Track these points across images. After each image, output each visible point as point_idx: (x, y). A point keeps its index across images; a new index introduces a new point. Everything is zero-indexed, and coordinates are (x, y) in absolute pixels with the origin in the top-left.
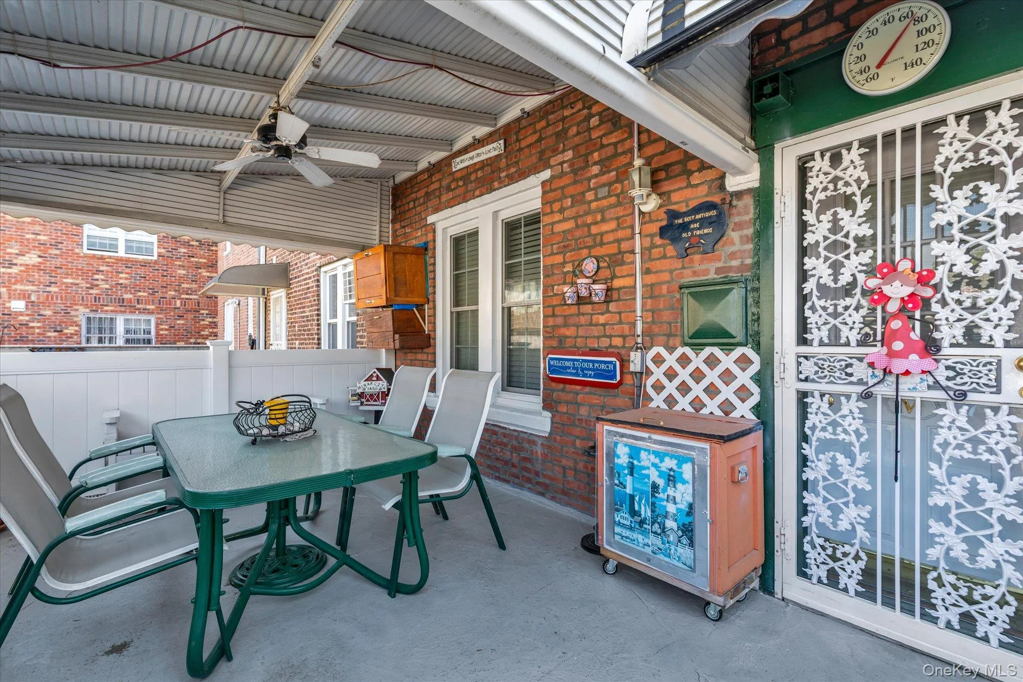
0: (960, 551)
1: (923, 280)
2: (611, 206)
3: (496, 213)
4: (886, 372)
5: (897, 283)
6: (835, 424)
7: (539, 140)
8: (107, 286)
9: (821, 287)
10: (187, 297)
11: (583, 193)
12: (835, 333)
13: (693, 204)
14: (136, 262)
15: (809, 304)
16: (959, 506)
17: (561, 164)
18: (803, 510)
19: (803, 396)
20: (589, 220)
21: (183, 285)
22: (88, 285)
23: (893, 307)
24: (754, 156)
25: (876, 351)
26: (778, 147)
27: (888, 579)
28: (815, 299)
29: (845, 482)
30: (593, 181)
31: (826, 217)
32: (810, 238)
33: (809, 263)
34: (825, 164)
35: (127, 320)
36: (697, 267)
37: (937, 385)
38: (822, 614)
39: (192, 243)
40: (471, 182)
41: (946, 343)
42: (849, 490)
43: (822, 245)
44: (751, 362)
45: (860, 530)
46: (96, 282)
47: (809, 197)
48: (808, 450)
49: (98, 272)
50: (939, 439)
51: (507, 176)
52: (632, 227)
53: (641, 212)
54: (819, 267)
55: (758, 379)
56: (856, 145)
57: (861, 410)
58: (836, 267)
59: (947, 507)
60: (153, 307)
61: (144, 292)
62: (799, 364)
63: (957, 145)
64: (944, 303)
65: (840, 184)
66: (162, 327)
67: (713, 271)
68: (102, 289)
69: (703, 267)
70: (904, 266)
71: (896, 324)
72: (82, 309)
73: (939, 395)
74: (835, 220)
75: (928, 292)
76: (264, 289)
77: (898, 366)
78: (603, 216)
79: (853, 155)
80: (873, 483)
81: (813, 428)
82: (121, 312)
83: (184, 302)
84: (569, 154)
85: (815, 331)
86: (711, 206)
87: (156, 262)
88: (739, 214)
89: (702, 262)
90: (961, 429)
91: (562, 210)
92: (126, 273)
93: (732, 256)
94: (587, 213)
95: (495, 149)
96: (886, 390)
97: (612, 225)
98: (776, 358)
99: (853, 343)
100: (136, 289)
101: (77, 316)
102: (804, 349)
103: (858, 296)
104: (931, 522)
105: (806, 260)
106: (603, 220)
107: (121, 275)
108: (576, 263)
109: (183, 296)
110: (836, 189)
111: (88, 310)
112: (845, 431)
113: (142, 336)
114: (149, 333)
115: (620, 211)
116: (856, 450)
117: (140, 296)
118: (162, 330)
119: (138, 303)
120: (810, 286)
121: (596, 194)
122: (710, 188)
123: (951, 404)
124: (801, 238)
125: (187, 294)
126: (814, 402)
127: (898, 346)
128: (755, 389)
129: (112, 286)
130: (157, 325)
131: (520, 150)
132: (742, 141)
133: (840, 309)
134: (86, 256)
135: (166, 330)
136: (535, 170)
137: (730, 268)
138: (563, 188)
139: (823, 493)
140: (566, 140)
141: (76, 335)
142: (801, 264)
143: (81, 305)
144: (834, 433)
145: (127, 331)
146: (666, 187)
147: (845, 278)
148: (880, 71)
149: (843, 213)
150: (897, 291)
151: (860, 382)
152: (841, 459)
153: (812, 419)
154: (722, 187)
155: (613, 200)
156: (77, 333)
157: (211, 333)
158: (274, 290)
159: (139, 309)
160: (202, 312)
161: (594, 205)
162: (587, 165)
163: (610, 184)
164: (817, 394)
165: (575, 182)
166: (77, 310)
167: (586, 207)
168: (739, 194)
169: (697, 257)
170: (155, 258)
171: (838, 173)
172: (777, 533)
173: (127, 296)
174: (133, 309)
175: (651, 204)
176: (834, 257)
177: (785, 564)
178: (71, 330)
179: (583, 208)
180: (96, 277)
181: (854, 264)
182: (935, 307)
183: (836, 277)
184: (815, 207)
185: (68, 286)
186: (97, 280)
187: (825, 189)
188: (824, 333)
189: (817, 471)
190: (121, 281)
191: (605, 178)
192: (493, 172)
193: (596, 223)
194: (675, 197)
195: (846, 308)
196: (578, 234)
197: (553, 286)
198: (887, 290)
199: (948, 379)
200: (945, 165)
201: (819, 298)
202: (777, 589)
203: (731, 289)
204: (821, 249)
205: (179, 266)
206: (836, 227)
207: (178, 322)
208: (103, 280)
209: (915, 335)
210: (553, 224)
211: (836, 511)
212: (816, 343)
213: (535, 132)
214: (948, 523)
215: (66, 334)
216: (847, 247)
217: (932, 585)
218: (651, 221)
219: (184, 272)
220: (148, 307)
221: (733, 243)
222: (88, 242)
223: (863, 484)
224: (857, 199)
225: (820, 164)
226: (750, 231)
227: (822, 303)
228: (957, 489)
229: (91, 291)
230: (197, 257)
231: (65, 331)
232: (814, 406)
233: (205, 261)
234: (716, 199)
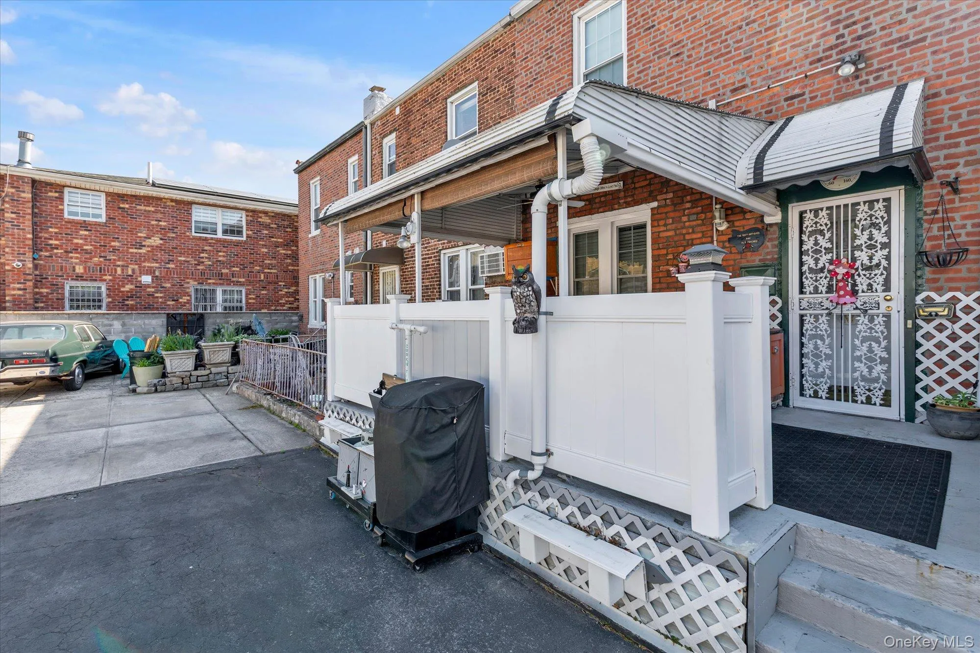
0: (865, 372)
1: (851, 267)
2: (698, 225)
3: (612, 223)
4: (837, 304)
5: (841, 268)
6: (816, 327)
7: (650, 184)
8: (210, 263)
9: (810, 269)
10: (269, 271)
11: (680, 217)
12: (816, 288)
13: (747, 228)
14: (231, 242)
15: (804, 276)
16: (865, 354)
17: (665, 200)
18: (802, 366)
19: (802, 316)
20: (684, 231)
21: (266, 262)
22: (196, 262)
23: (840, 277)
24: (779, 209)
25: (834, 295)
26: (790, 206)
27: (839, 391)
28: (807, 274)
29: (821, 352)
30: (686, 211)
31: (812, 239)
32: (805, 248)
33: (805, 258)
34: (812, 216)
35: (224, 292)
36: (749, 258)
37: (857, 308)
38: (811, 410)
39: (272, 226)
40: (596, 203)
41: (860, 291)
42: (823, 355)
43: (810, 251)
44: (777, 303)
45: (827, 370)
46: (201, 260)
47: (804, 229)
48: (804, 340)
49: (203, 251)
50: (858, 329)
51: (624, 202)
52: (712, 237)
53: (717, 230)
54: (809, 260)
55: (780, 310)
56: (825, 209)
57: (827, 320)
58: (817, 260)
59: (861, 356)
60: (244, 280)
61: (237, 267)
62: (800, 302)
63: (864, 214)
64: (859, 275)
65: (818, 225)
66: (250, 296)
67: (757, 260)
68: (206, 265)
69: (753, 258)
70: (844, 261)
71: (841, 284)
72: (192, 282)
73: (858, 312)
74: (816, 240)
75: (853, 271)
76: (371, 265)
77: (842, 301)
78: (693, 230)
79: (824, 213)
80: (832, 350)
81: (807, 330)
82: (220, 284)
83: (267, 275)
84: (671, 195)
85: (807, 288)
86: (756, 230)
87: (245, 243)
88: (771, 234)
89: (752, 255)
90: (866, 324)
91: (665, 225)
92: (224, 252)
93: (768, 254)
94: (682, 228)
95: (616, 186)
96: (837, 311)
97: (700, 235)
98: (790, 300)
99: (824, 292)
100: (230, 264)
101: (189, 288)
102: (802, 296)
103: (826, 273)
104: (855, 363)
105: (803, 257)
106: (693, 232)
107: (220, 254)
108: (676, 254)
109: (266, 271)
110: (816, 227)
111: (196, 283)
112: (821, 330)
113: (235, 304)
114: (241, 302)
115: (704, 228)
116: (826, 337)
117: (234, 271)
118: (250, 299)
119: (233, 277)
120: (805, 268)
121: (689, 219)
122: (756, 220)
123: (862, 315)
124: (801, 247)
125: (269, 269)
126: (807, 319)
127: (842, 293)
128: (779, 315)
129: (213, 263)
130: (247, 295)
131: (635, 188)
132: (773, 204)
133: (818, 278)
134: (195, 238)
135: (254, 299)
136: (646, 201)
137: (767, 260)
138: (666, 213)
139: (811, 357)
140: (669, 186)
141: (188, 303)
142: (801, 259)
143: (191, 278)
144: (816, 331)
145: (225, 301)
146: (732, 218)
147: (820, 265)
148: (835, 181)
149: (819, 237)
150: (841, 271)
151: (827, 309)
152: (819, 342)
153: (806, 326)
154: (762, 221)
155: (700, 222)
156: (189, 302)
157: (287, 301)
158: (384, 266)
159: (233, 282)
160: (280, 283)
161: (687, 224)
162: (682, 202)
163: (697, 214)
164: (808, 315)
165: (675, 211)
166: (188, 283)
167: (682, 224)
168: (771, 225)
169: (749, 254)
170: (244, 239)
171: (817, 220)
172: (790, 378)
173: (225, 271)
174: (229, 282)
175: (724, 227)
176: (815, 256)
177: (794, 391)
178: (184, 299)
179: (679, 225)
180: (202, 255)
181: (824, 259)
182: (856, 277)
183: (816, 264)
184: (807, 234)
185: (182, 262)
186: (203, 258)
187: (812, 226)
188: (812, 289)
189: (809, 348)
190: (220, 259)
191: (695, 210)
192: (613, 199)
193: (689, 233)
194: (737, 224)
195: (821, 278)
196: (676, 239)
197: (659, 267)
198: (837, 270)
199: (861, 305)
200: (859, 221)
201: (809, 273)
202: (791, 403)
203: (767, 269)
204: (810, 252)
205: (263, 245)
206: (816, 243)
207: (263, 292)
208: (206, 258)
209: (849, 288)
210: (659, 232)
211: (817, 365)
212: (808, 293)
213: (646, 180)
214: (861, 362)
215: (181, 303)
216: (821, 252)
217: (856, 387)
218: (723, 235)
219: (266, 250)
220: (240, 280)
221: (768, 248)
222: (195, 226)
223: (828, 351)
224: (826, 232)
225: (809, 216)
226: (776, 243)
227: (811, 275)
228: (865, 348)
229: (199, 267)
230: (276, 238)
231: (181, 300)
232: (807, 321)
233: (281, 240)
234: (760, 226)
